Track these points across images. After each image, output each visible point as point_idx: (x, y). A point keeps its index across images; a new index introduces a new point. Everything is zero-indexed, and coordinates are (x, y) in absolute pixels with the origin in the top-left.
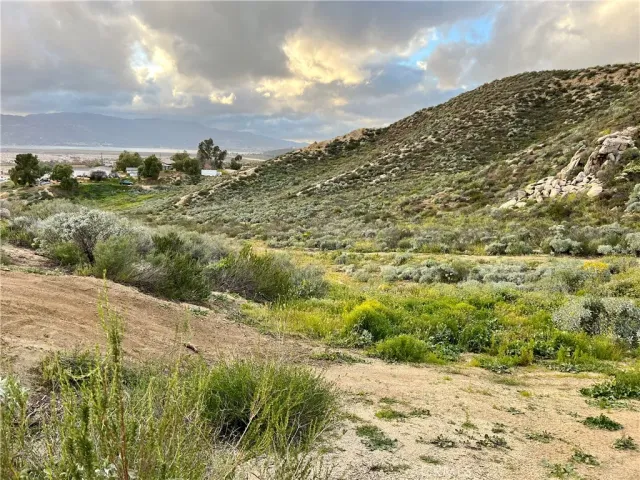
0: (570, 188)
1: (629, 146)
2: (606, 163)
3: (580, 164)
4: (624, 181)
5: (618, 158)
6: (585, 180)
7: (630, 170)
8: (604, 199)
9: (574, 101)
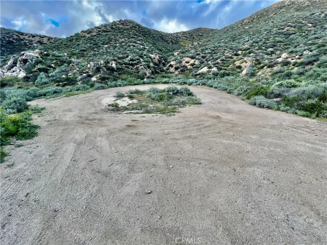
0: (9, 74)
1: (37, 57)
2: (28, 63)
3: (14, 63)
4: (36, 71)
5: (33, 62)
6: (18, 70)
7: (38, 67)
8: (26, 79)
9: (28, 45)
